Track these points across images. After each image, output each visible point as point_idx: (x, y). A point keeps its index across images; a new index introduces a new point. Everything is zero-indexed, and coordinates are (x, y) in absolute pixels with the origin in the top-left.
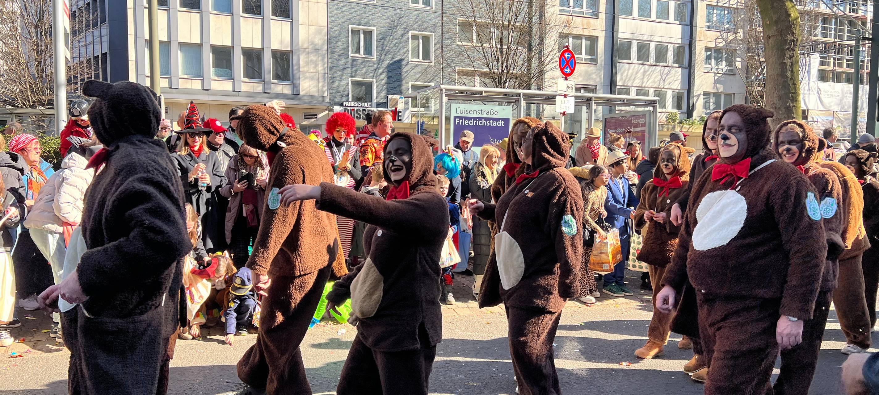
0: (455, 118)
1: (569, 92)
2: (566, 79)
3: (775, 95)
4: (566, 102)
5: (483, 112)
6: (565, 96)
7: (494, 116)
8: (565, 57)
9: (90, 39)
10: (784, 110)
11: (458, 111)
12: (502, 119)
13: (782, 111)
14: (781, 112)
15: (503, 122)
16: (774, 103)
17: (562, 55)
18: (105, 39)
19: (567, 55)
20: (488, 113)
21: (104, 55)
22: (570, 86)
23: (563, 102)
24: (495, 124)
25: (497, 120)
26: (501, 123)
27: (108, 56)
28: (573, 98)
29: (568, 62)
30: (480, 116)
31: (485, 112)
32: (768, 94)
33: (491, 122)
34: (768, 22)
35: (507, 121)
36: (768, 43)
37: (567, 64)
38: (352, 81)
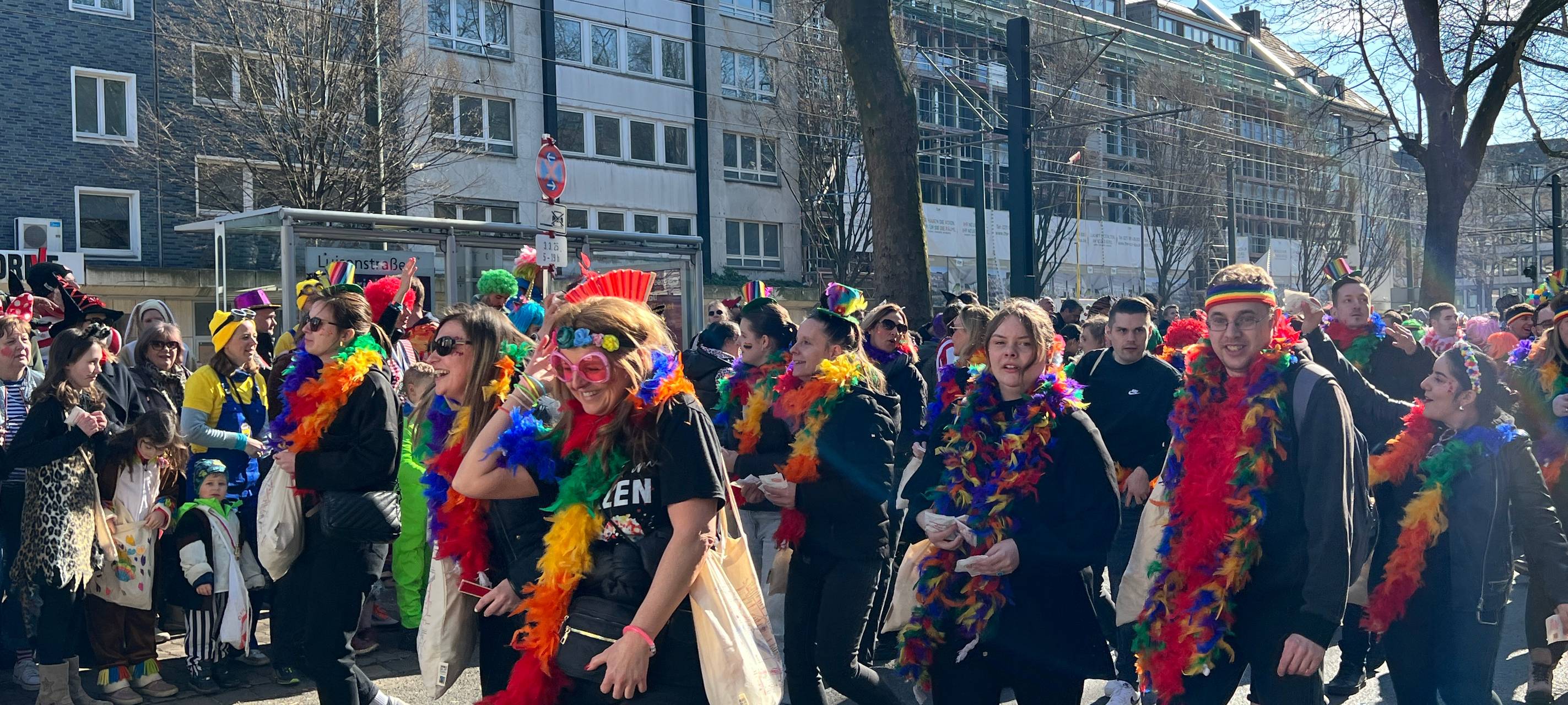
1: (557, 227)
2: (552, 203)
3: (889, 234)
4: (553, 246)
6: (551, 234)
10: (903, 260)
11: (323, 263)
13: (899, 261)
14: (898, 264)
16: (886, 248)
20: (386, 266)
22: (558, 215)
23: (548, 247)
28: (564, 240)
30: (369, 272)
32: (877, 231)
34: (869, 106)
36: (870, 141)
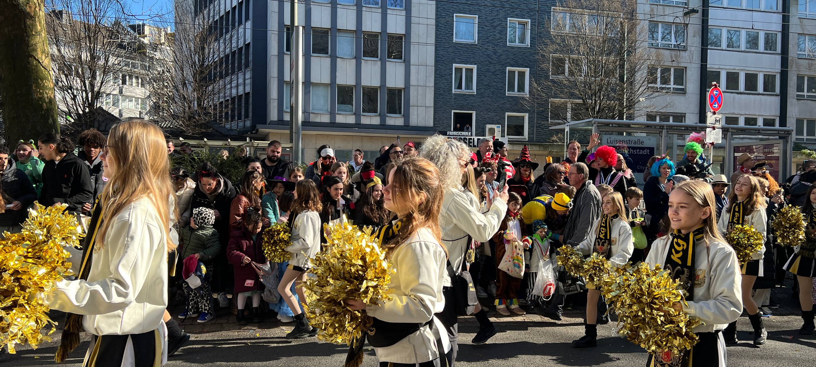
1: (717, 125)
2: (715, 113)
4: (714, 134)
6: (714, 128)
7: (641, 146)
8: (714, 94)
9: (241, 81)
11: (609, 142)
12: (648, 148)
15: (648, 151)
18: (248, 82)
20: (635, 143)
21: (247, 94)
22: (718, 119)
23: (712, 133)
24: (641, 152)
25: (643, 149)
26: (645, 152)
27: (251, 95)
29: (716, 98)
31: (633, 142)
33: (638, 150)
35: (651, 149)
37: (716, 100)
38: (454, 113)
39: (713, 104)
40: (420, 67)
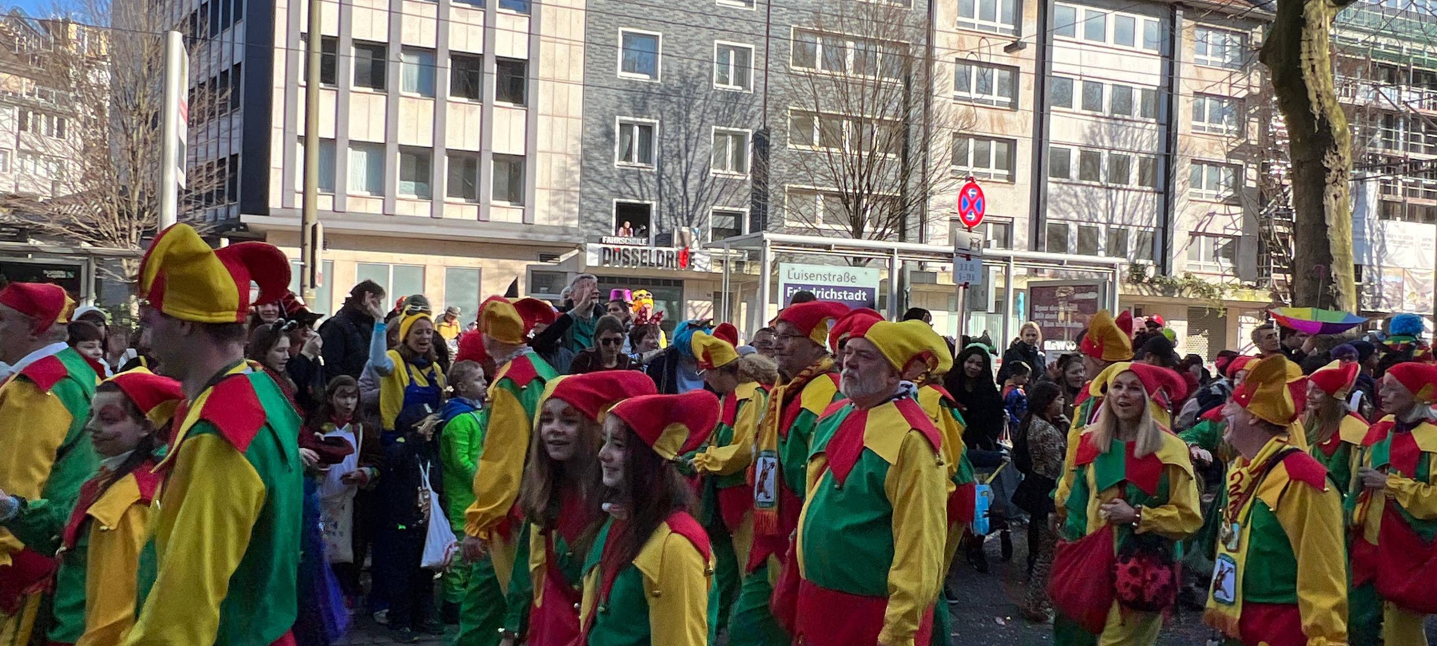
0: (786, 285)
1: (974, 252)
2: (970, 231)
4: (969, 267)
5: (831, 277)
7: (850, 284)
8: (968, 195)
9: (224, 131)
11: (792, 275)
12: (863, 289)
15: (864, 294)
17: (964, 191)
18: (237, 133)
19: (971, 192)
20: (840, 279)
21: (234, 158)
22: (975, 241)
23: (964, 267)
24: (851, 297)
25: (855, 290)
26: (861, 296)
27: (241, 160)
29: (972, 203)
30: (827, 283)
31: (836, 278)
33: (845, 293)
34: (1299, 140)
35: (871, 291)
36: (1298, 172)
37: (972, 206)
38: (617, 203)
39: (966, 213)
40: (556, 119)
